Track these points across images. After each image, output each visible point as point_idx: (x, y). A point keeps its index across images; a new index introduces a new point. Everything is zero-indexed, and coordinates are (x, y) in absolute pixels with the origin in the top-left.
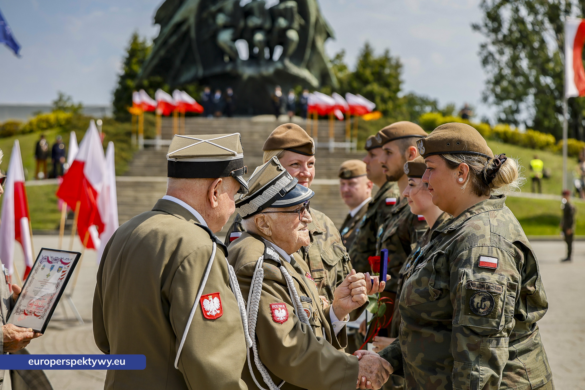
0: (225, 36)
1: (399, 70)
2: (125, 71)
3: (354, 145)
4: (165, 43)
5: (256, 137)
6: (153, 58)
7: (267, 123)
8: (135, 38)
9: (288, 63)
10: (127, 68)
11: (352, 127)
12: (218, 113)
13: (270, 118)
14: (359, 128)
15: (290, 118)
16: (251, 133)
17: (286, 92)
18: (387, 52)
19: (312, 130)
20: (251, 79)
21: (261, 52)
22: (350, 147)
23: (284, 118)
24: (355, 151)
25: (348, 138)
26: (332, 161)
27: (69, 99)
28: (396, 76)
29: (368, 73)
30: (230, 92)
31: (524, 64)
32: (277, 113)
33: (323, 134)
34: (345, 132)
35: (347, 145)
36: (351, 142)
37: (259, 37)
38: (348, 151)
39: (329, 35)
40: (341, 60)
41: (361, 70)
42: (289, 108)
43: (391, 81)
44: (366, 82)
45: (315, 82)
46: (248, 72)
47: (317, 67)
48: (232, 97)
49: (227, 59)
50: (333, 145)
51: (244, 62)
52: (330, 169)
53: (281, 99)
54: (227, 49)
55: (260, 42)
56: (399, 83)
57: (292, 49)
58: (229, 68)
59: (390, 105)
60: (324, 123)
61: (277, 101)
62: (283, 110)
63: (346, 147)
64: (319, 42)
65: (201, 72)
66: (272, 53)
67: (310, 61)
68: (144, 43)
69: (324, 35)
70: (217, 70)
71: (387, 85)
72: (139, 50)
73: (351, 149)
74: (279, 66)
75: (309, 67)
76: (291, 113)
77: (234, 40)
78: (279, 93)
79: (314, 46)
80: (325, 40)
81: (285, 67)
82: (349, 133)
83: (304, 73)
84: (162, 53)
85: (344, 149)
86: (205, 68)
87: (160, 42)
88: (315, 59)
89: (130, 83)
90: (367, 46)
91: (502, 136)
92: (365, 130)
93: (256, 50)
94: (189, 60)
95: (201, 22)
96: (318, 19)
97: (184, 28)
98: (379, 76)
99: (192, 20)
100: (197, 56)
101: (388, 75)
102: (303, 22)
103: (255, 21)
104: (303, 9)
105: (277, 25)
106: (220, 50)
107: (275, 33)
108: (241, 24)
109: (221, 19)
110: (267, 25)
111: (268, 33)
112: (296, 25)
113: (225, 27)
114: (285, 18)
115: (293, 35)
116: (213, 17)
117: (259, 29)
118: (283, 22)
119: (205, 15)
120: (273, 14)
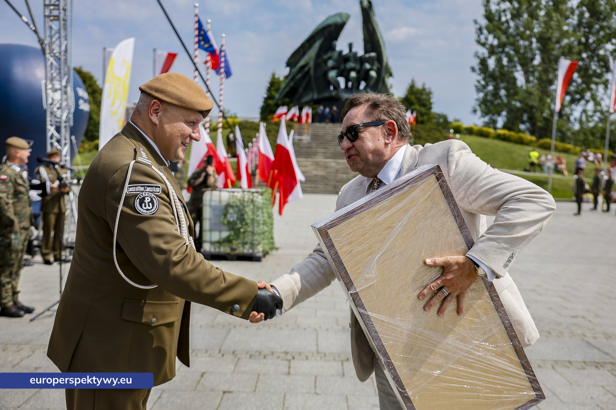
0: (332, 74)
1: (431, 96)
2: (268, 95)
4: (293, 78)
6: (285, 87)
8: (274, 75)
9: (369, 91)
10: (269, 94)
12: (327, 121)
18: (424, 85)
27: (229, 111)
28: (429, 99)
29: (413, 98)
30: (335, 108)
31: (503, 92)
37: (353, 74)
39: (391, 75)
41: (409, 96)
43: (426, 102)
44: (412, 103)
46: (345, 96)
49: (332, 88)
51: (343, 90)
54: (333, 82)
55: (353, 78)
56: (431, 104)
57: (372, 82)
58: (334, 93)
59: (425, 118)
64: (386, 78)
65: (316, 96)
66: (359, 85)
68: (278, 78)
69: (389, 75)
70: (326, 95)
71: (424, 105)
72: (276, 83)
77: (337, 76)
79: (383, 81)
80: (389, 77)
84: (292, 84)
86: (318, 93)
87: (290, 78)
88: (383, 89)
89: (271, 102)
90: (413, 81)
91: (502, 136)
93: (349, 84)
94: (308, 89)
95: (317, 66)
96: (387, 65)
97: (306, 69)
98: (419, 100)
99: (312, 64)
100: (314, 87)
101: (425, 99)
102: (379, 66)
103: (351, 65)
104: (380, 58)
105: (364, 67)
106: (328, 83)
107: (362, 73)
108: (342, 67)
109: (330, 63)
110: (358, 67)
111: (358, 72)
112: (375, 68)
113: (333, 68)
114: (369, 63)
115: (373, 74)
116: (326, 62)
117: (353, 69)
118: (368, 66)
119: (320, 61)
120: (362, 61)
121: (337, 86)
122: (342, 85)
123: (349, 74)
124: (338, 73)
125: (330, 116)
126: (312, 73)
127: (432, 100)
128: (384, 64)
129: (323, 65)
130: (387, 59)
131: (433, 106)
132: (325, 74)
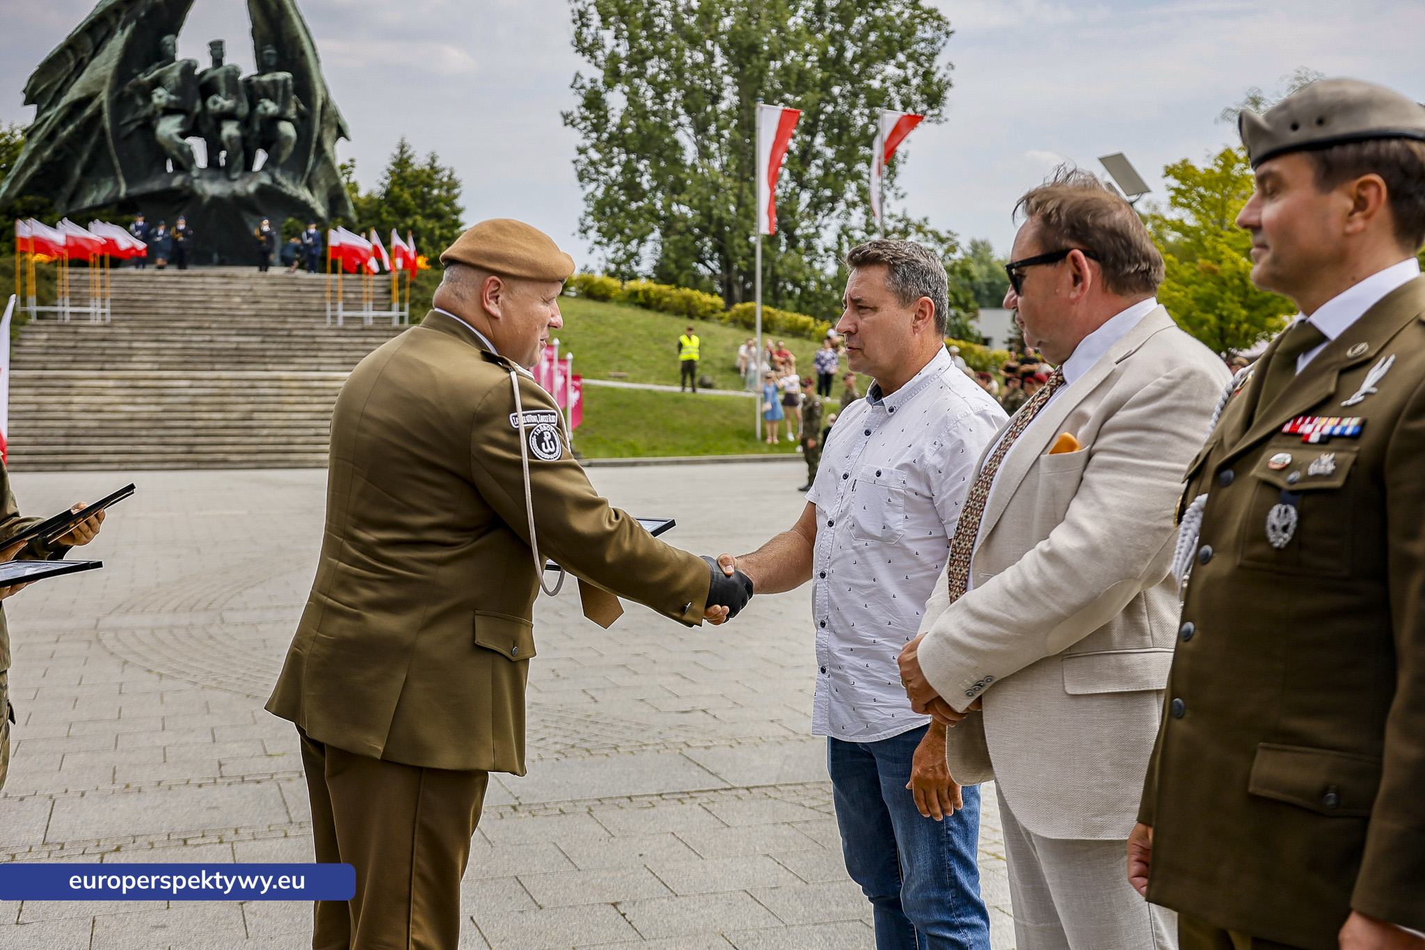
0: (168, 128)
1: (456, 191)
3: (406, 313)
4: (48, 137)
6: (30, 161)
9: (278, 174)
12: (161, 262)
20: (216, 200)
22: (399, 318)
23: (277, 272)
25: (395, 304)
28: (450, 202)
29: (405, 195)
30: (182, 226)
31: (646, 180)
34: (389, 294)
35: (395, 313)
36: (401, 308)
37: (230, 130)
39: (341, 132)
41: (396, 192)
43: (443, 208)
44: (405, 213)
45: (321, 211)
46: (212, 188)
47: (323, 187)
48: (184, 232)
49: (170, 168)
50: (369, 314)
54: (173, 150)
55: (230, 138)
56: (457, 212)
57: (285, 152)
58: (177, 181)
62: (274, 257)
63: (392, 317)
64: (328, 146)
65: (123, 190)
66: (250, 159)
67: (311, 174)
68: (7, 136)
69: (334, 131)
70: (155, 185)
71: (438, 216)
73: (400, 321)
74: (266, 180)
75: (310, 185)
77: (184, 135)
78: (266, 228)
79: (320, 149)
80: (336, 139)
81: (274, 180)
82: (396, 294)
83: (304, 194)
86: (129, 183)
87: (39, 134)
88: (321, 167)
91: (641, 298)
94: (96, 169)
95: (120, 102)
96: (326, 103)
97: (88, 111)
98: (424, 201)
99: (104, 96)
100: (116, 162)
101: (438, 199)
102: (302, 107)
103: (222, 102)
104: (304, 86)
105: (260, 108)
106: (158, 153)
107: (257, 128)
108: (198, 106)
109: (161, 96)
110: (244, 110)
111: (245, 123)
112: (291, 112)
113: (168, 111)
114: (274, 99)
115: (287, 129)
116: (146, 92)
117: (230, 115)
118: (271, 107)
119: (127, 89)
120: (253, 92)
121: (184, 163)
122: (201, 160)
123: (219, 129)
124: (182, 124)
125: (169, 247)
126: (107, 123)
127: (459, 203)
128: (319, 103)
129: (140, 102)
130: (325, 88)
131: (462, 218)
132: (148, 126)
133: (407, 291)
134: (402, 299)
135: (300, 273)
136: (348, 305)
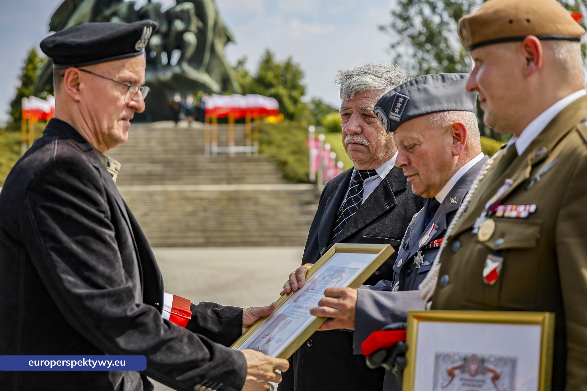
3: (256, 148)
5: (153, 143)
7: (164, 130)
9: (186, 67)
11: (253, 131)
13: (169, 125)
14: (261, 131)
15: (190, 122)
16: (148, 140)
17: (184, 96)
19: (211, 134)
21: (158, 56)
22: (251, 151)
23: (183, 124)
24: (256, 155)
25: (249, 142)
26: (232, 166)
29: (270, 76)
32: (176, 119)
33: (223, 138)
34: (245, 137)
35: (247, 149)
36: (252, 145)
37: (155, 41)
38: (249, 155)
39: (229, 39)
40: (243, 66)
41: (263, 74)
42: (189, 113)
44: (269, 86)
45: (215, 86)
47: (217, 72)
50: (233, 149)
52: (231, 175)
53: (180, 105)
55: (156, 46)
57: (190, 51)
60: (224, 127)
61: (176, 107)
62: (182, 116)
63: (246, 151)
64: (219, 46)
66: (169, 57)
67: (209, 65)
69: (224, 39)
73: (252, 153)
74: (177, 70)
75: (208, 71)
76: (191, 118)
78: (178, 98)
79: (213, 50)
80: (225, 44)
81: (183, 70)
82: (250, 137)
83: (203, 77)
85: (245, 153)
88: (215, 63)
92: (267, 133)
93: (153, 54)
98: (283, 79)
102: (201, 23)
104: (200, 12)
105: (174, 26)
107: (172, 37)
110: (164, 27)
111: (165, 36)
114: (182, 20)
115: (190, 38)
118: (180, 25)
119: (100, 18)
120: (170, 17)
130: (215, 12)
133: (257, 135)
134: (253, 140)
135: (196, 125)
136: (220, 144)
